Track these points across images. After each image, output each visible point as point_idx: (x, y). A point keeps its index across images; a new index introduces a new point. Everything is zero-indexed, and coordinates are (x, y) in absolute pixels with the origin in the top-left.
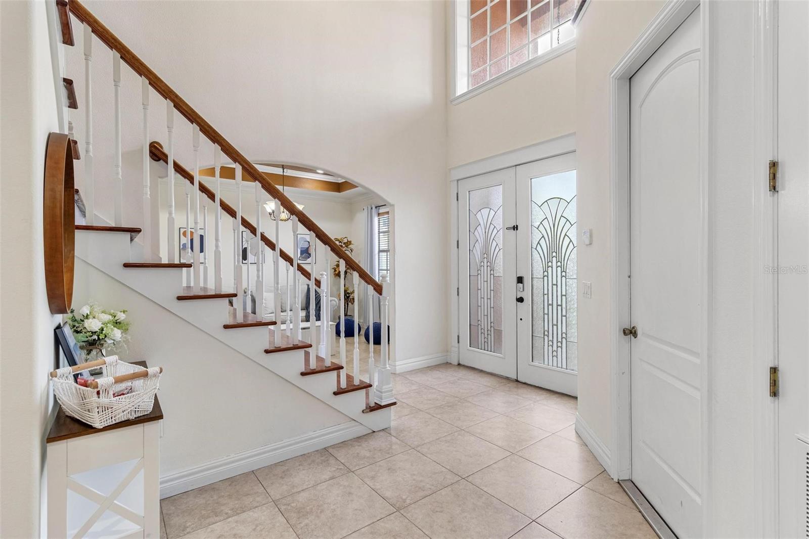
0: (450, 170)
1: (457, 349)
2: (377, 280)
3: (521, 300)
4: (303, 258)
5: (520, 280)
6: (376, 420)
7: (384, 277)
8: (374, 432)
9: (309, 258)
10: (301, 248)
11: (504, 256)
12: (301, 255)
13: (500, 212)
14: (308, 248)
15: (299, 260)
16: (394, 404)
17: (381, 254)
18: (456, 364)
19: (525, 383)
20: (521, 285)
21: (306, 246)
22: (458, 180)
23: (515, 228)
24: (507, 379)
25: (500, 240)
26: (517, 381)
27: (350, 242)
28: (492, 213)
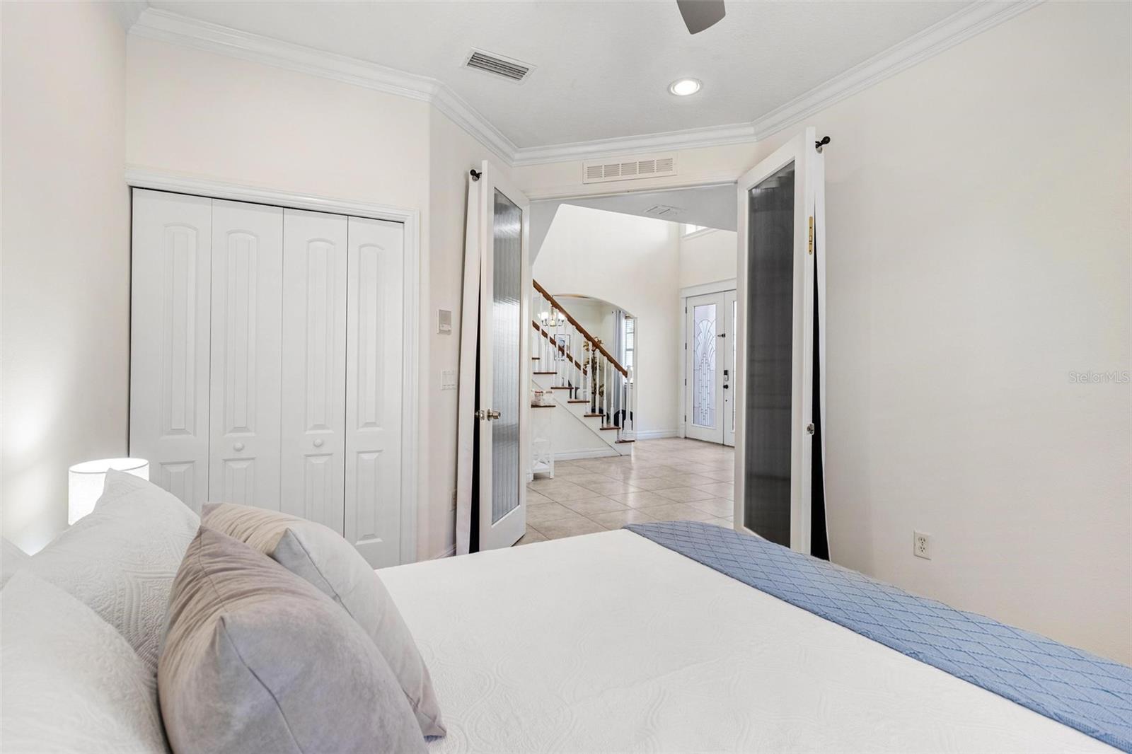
0: (682, 289)
1: (684, 426)
2: (624, 368)
3: (726, 387)
5: (726, 373)
6: (622, 448)
7: (628, 367)
8: (621, 455)
11: (716, 356)
13: (714, 323)
16: (633, 441)
17: (628, 352)
18: (683, 437)
19: (728, 446)
20: (726, 376)
22: (687, 298)
23: (723, 336)
24: (718, 444)
25: (714, 343)
26: (723, 445)
27: (600, 341)
28: (710, 324)
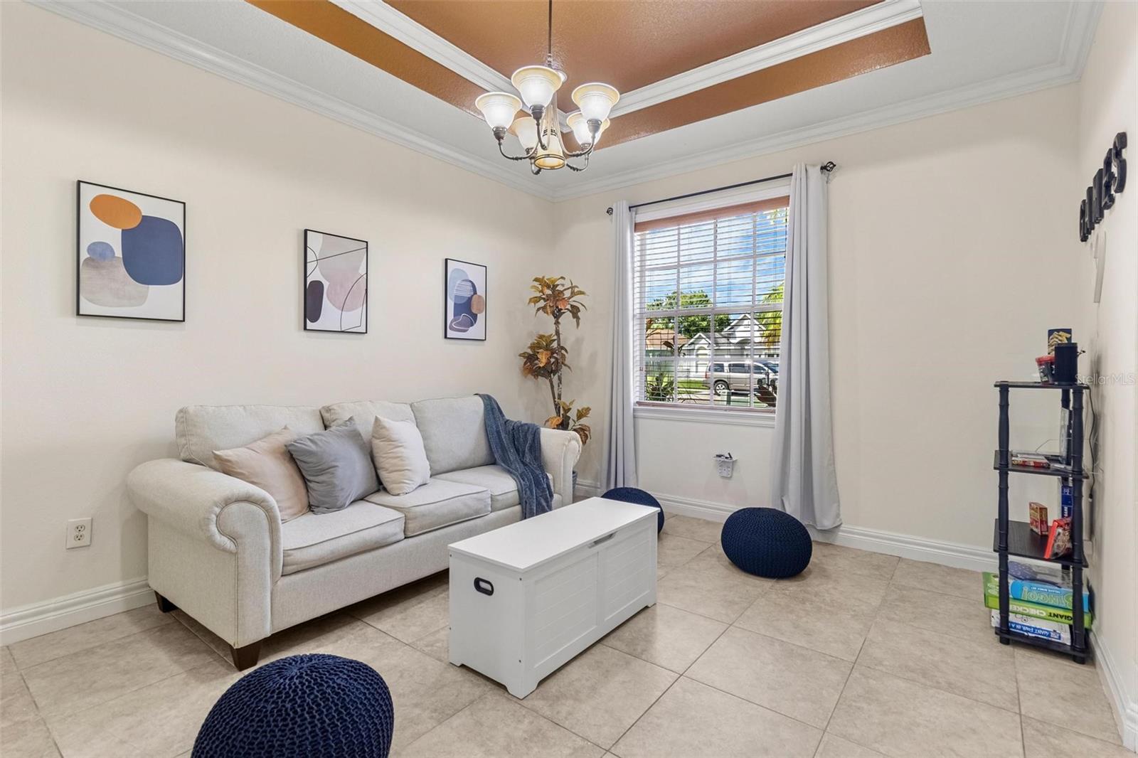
4: (459, 324)
9: (472, 325)
10: (456, 297)
12: (455, 316)
14: (470, 299)
15: (452, 328)
21: (467, 293)
